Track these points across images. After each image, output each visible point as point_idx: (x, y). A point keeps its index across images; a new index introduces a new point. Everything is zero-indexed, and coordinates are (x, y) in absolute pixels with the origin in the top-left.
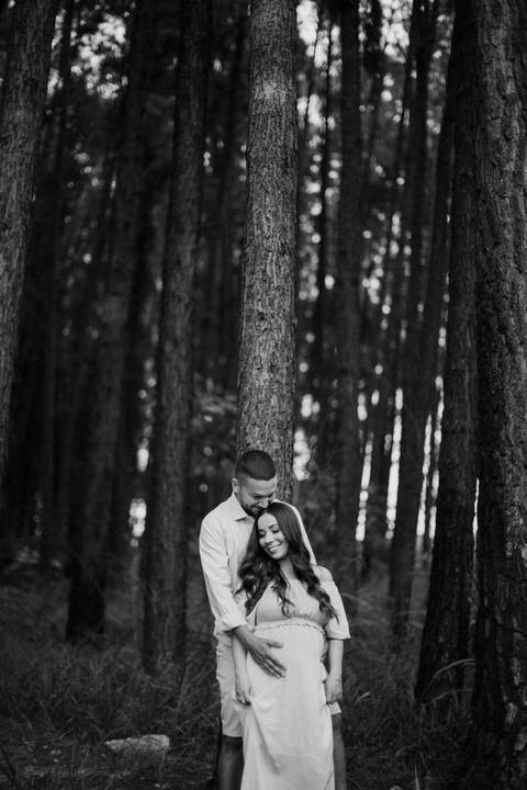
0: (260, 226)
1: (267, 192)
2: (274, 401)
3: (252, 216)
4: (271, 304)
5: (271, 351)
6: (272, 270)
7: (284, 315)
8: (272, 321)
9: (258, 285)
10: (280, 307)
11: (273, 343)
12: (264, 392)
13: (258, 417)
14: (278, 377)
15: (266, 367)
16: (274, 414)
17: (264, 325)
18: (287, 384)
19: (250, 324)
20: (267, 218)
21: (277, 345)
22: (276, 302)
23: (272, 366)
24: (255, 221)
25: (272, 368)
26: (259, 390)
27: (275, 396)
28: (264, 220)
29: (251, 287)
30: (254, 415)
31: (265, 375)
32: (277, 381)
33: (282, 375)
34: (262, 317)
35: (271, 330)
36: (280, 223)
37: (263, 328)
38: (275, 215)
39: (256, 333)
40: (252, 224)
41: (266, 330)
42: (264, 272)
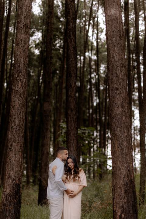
0: (113, 58)
1: (115, 46)
2: (124, 118)
3: (110, 55)
4: (120, 85)
5: (121, 101)
6: (119, 73)
7: (125, 88)
8: (121, 90)
9: (115, 78)
10: (123, 85)
11: (122, 98)
12: (120, 115)
13: (119, 124)
14: (125, 110)
15: (120, 106)
16: (124, 123)
17: (118, 92)
18: (128, 112)
19: (113, 92)
20: (116, 55)
21: (123, 98)
22: (121, 83)
23: (122, 106)
24: (111, 56)
25: (122, 107)
26: (118, 115)
27: (124, 117)
28: (115, 56)
29: (112, 79)
30: (117, 124)
31: (120, 109)
32: (124, 111)
33: (126, 109)
34: (117, 89)
35: (121, 93)
36: (120, 57)
37: (118, 93)
38: (119, 54)
39: (115, 95)
40: (111, 58)
41: (119, 93)
42: (116, 73)
